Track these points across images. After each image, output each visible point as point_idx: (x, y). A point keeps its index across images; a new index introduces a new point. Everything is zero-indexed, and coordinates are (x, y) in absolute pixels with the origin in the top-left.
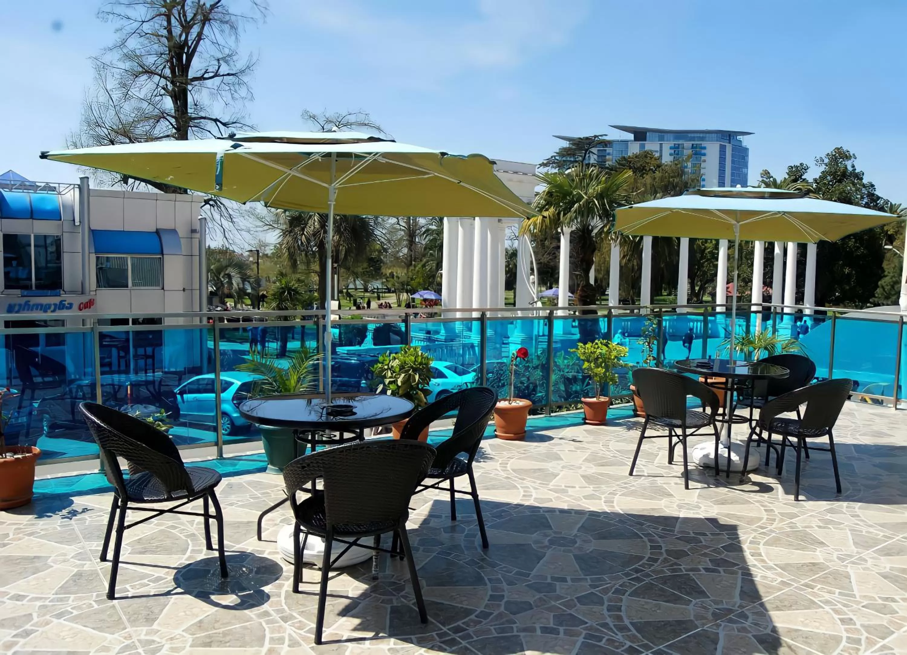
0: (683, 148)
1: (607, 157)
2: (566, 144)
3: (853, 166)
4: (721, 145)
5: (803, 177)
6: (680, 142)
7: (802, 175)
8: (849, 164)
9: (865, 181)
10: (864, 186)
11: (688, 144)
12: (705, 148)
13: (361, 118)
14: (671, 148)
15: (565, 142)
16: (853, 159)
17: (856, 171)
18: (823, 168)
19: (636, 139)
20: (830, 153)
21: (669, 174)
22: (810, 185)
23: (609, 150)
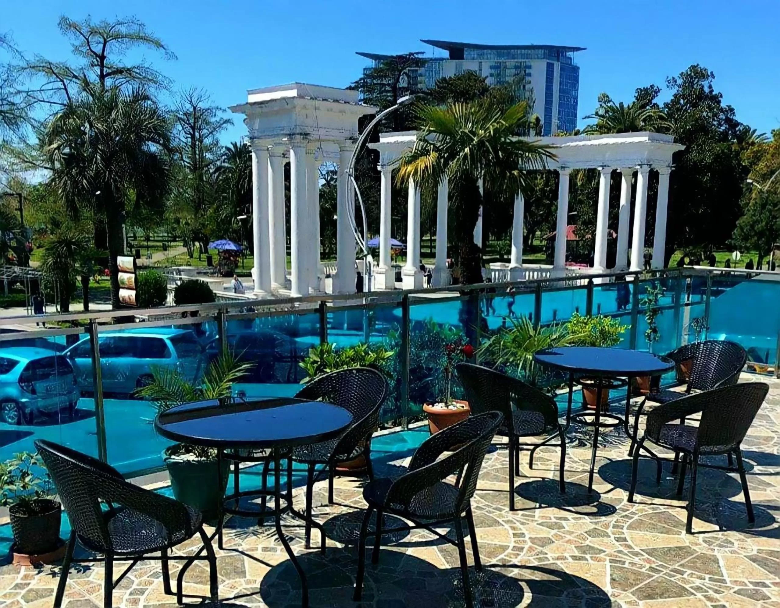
0: (505, 67)
1: (419, 79)
2: (371, 63)
3: (710, 87)
4: (548, 63)
5: (654, 101)
6: (503, 60)
7: (652, 99)
8: (706, 84)
9: (723, 105)
10: (722, 110)
11: (510, 63)
12: (530, 67)
13: (134, 29)
14: (491, 67)
15: (370, 60)
16: (710, 79)
17: (714, 93)
18: (675, 91)
19: (453, 56)
20: (685, 72)
21: (498, 100)
22: (661, 112)
23: (422, 70)
